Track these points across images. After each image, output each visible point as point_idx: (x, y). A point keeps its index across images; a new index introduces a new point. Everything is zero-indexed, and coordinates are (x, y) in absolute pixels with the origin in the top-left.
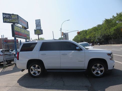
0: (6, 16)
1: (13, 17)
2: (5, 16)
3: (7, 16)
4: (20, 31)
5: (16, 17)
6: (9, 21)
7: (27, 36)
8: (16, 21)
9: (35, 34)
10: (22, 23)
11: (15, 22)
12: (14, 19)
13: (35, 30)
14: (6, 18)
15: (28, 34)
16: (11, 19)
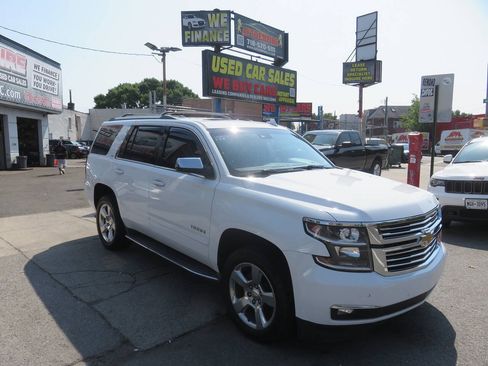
0: (191, 20)
1: (214, 22)
2: (189, 23)
3: (196, 20)
4: (239, 74)
5: (223, 20)
6: (200, 40)
7: (279, 93)
8: (222, 35)
9: (345, 82)
10: (253, 43)
11: (220, 40)
12: (217, 29)
13: (347, 66)
14: (192, 29)
15: (287, 84)
16: (205, 32)
